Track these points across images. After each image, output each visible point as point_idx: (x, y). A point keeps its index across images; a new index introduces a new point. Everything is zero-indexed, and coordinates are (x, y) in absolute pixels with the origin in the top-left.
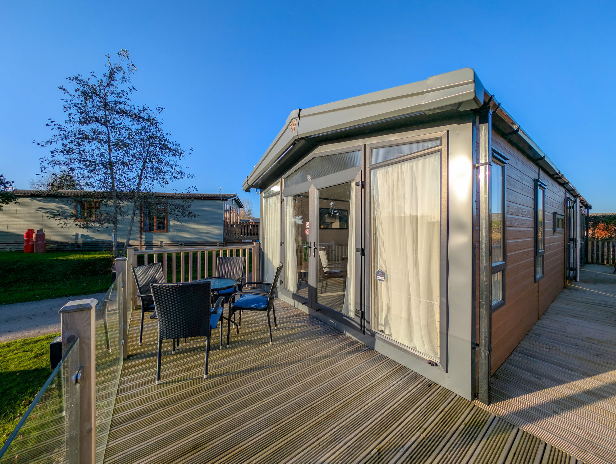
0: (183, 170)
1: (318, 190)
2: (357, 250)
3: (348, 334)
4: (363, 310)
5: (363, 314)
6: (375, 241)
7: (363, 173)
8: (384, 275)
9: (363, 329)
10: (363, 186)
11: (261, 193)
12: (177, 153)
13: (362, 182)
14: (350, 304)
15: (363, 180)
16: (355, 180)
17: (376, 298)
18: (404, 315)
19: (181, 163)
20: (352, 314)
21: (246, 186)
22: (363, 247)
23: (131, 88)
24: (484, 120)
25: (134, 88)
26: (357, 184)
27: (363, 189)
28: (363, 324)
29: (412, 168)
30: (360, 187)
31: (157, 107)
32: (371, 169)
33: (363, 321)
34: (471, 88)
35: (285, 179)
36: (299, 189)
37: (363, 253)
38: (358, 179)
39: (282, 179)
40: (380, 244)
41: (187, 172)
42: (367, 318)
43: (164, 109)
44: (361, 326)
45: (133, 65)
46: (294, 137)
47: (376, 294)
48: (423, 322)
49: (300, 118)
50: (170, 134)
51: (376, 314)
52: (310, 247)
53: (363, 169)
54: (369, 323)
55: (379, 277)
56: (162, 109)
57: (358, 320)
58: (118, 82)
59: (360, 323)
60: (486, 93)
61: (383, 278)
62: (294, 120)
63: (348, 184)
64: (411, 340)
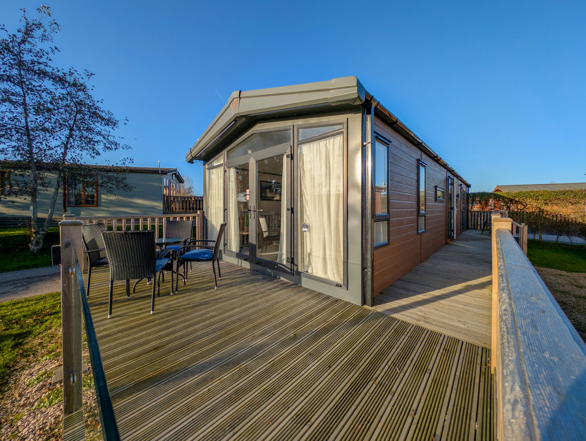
0: (117, 140)
1: (257, 161)
2: (288, 209)
3: (282, 278)
4: (292, 257)
5: (292, 259)
6: (301, 201)
7: (292, 148)
8: (307, 227)
9: (292, 272)
10: (292, 158)
11: (204, 164)
12: (110, 122)
13: (291, 155)
14: (283, 254)
15: (292, 153)
16: (286, 153)
17: (303, 247)
18: (321, 255)
19: (115, 134)
20: (285, 262)
21: (190, 157)
22: (292, 207)
23: (54, 48)
24: (369, 112)
25: (56, 48)
26: (288, 157)
27: (292, 161)
28: (292, 268)
29: (326, 144)
30: (290, 158)
31: (85, 72)
32: (298, 145)
33: (292, 265)
34: (355, 90)
35: (227, 152)
36: (240, 161)
37: (292, 211)
38: (288, 152)
39: (225, 152)
40: (305, 203)
41: (122, 143)
42: (295, 263)
43: (94, 74)
44: (291, 269)
45: (55, 23)
46: (235, 114)
47: (302, 243)
48: (333, 257)
49: (240, 98)
50: (102, 102)
51: (303, 259)
52: (250, 211)
53: (292, 145)
54: (297, 266)
55: (304, 229)
56: (91, 74)
57: (289, 265)
58: (37, 40)
59: (290, 268)
60: (367, 94)
61: (306, 229)
62: (235, 100)
63: (281, 157)
64: (326, 272)
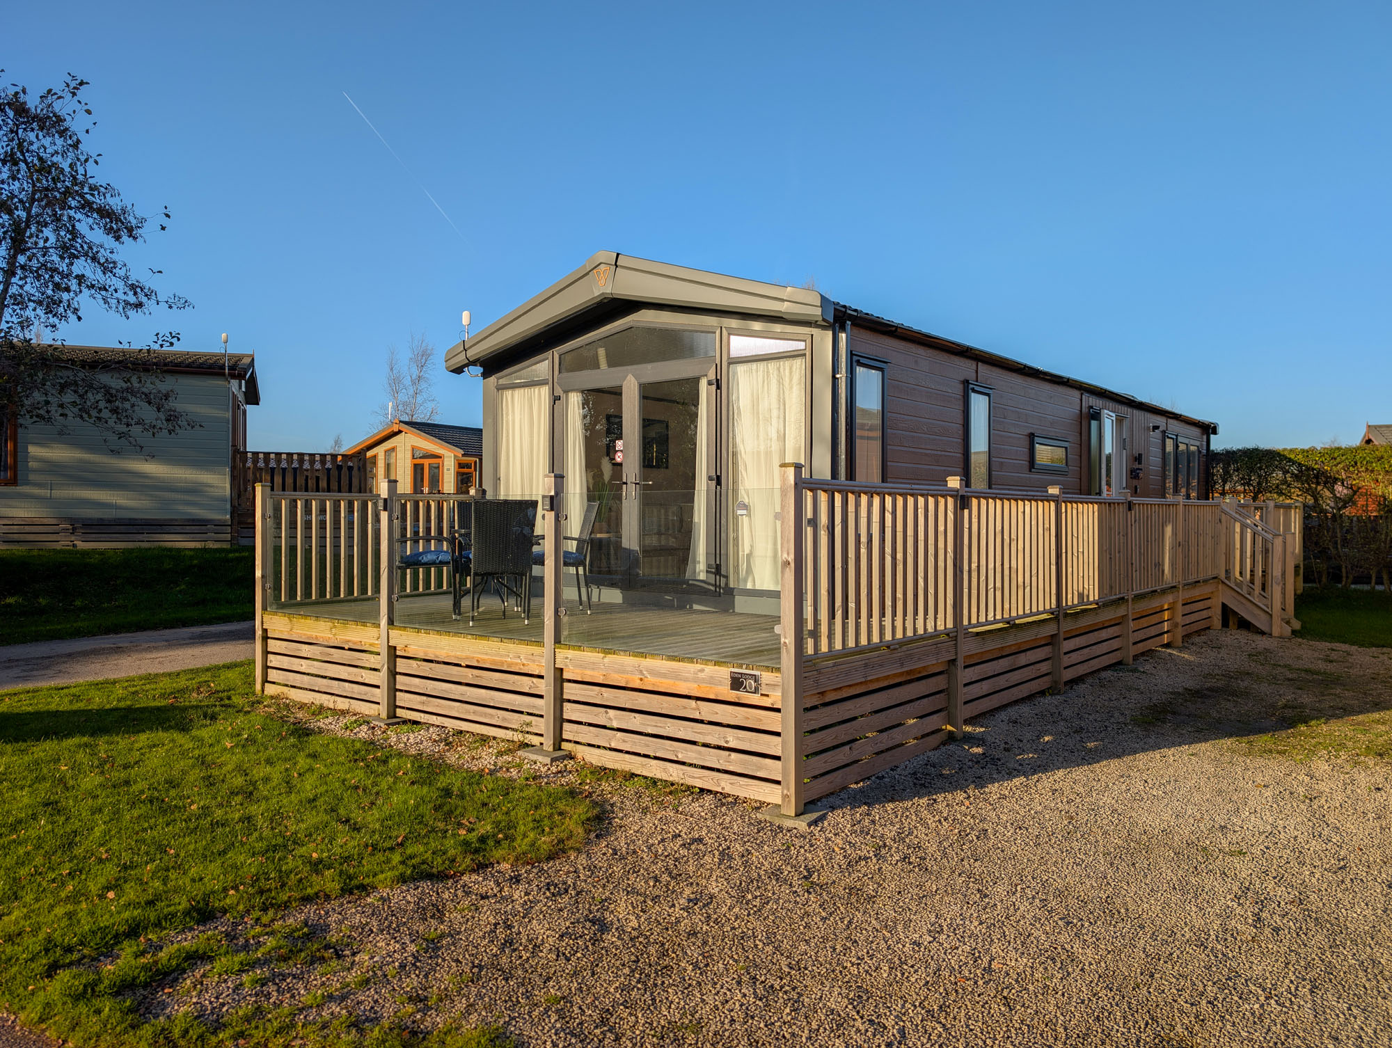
1: (640, 385)
2: (710, 478)
4: (718, 563)
5: (718, 567)
6: (735, 464)
7: (718, 369)
8: (746, 507)
9: (718, 590)
10: (719, 387)
13: (717, 380)
14: (699, 562)
15: (719, 377)
16: (706, 375)
17: (736, 544)
18: (770, 553)
20: (702, 575)
22: (718, 474)
26: (710, 383)
27: (719, 391)
28: (718, 584)
30: (714, 387)
32: (729, 364)
33: (718, 577)
35: (560, 356)
36: (603, 376)
37: (719, 482)
38: (711, 375)
39: (556, 352)
40: (741, 467)
42: (723, 572)
46: (603, 293)
49: (617, 266)
51: (737, 567)
52: (626, 483)
53: (718, 361)
54: (727, 577)
55: (739, 512)
57: (712, 579)
59: (714, 583)
61: (744, 512)
62: (603, 267)
63: (696, 381)
